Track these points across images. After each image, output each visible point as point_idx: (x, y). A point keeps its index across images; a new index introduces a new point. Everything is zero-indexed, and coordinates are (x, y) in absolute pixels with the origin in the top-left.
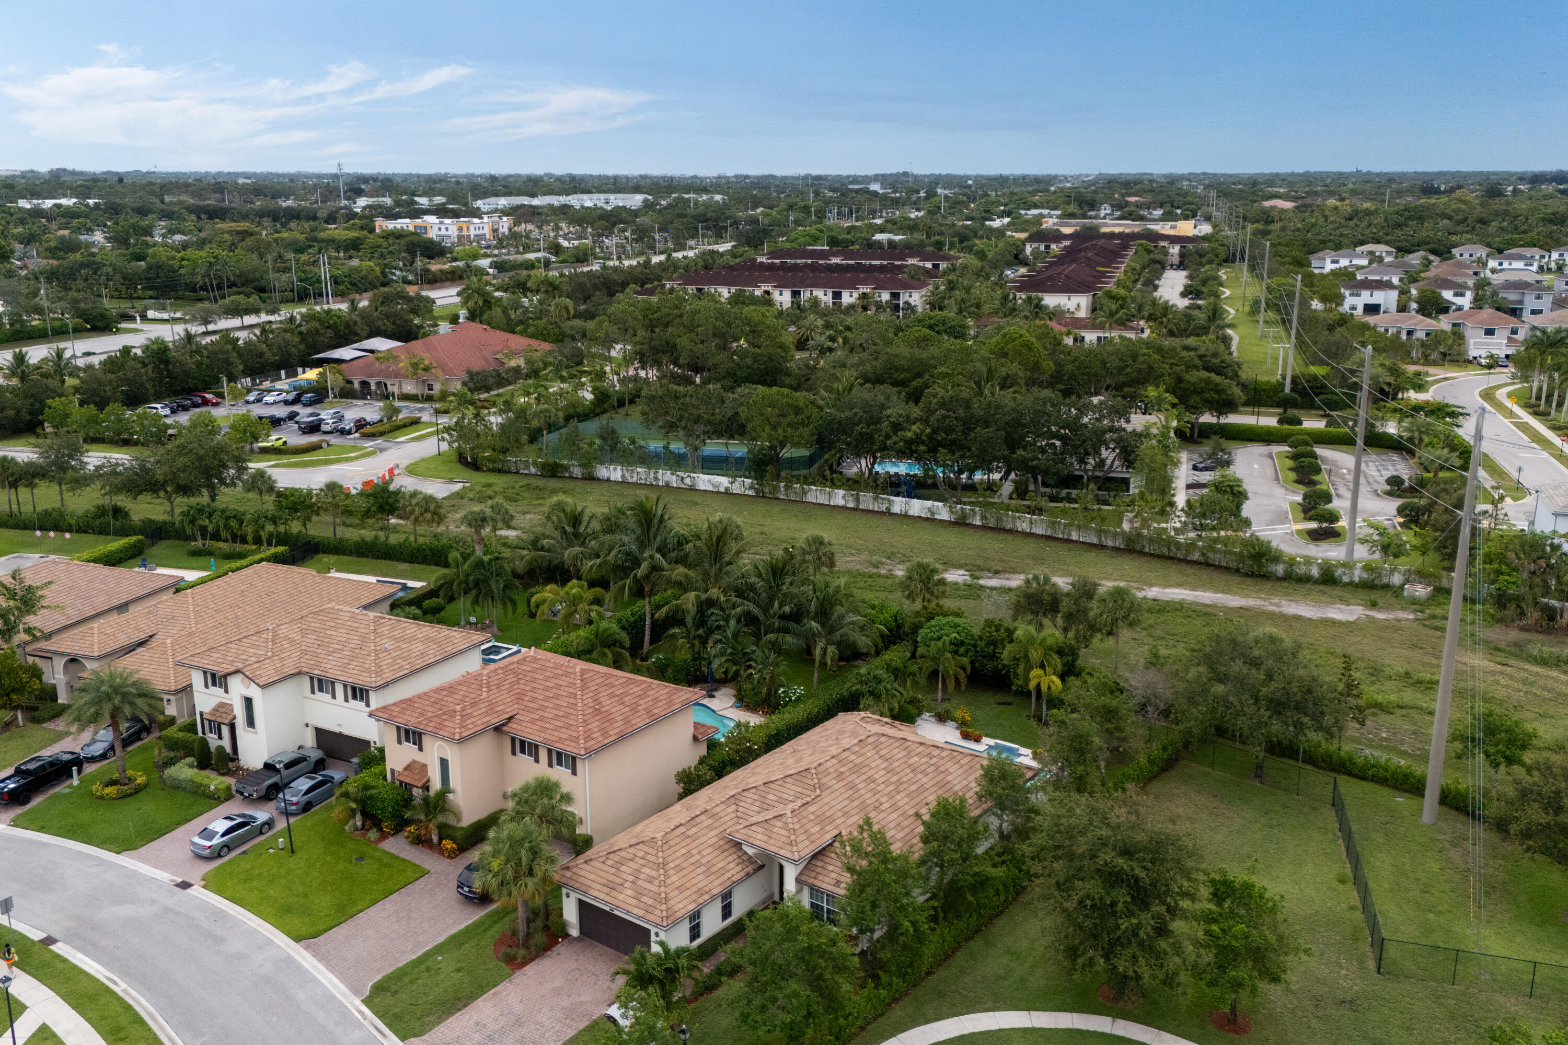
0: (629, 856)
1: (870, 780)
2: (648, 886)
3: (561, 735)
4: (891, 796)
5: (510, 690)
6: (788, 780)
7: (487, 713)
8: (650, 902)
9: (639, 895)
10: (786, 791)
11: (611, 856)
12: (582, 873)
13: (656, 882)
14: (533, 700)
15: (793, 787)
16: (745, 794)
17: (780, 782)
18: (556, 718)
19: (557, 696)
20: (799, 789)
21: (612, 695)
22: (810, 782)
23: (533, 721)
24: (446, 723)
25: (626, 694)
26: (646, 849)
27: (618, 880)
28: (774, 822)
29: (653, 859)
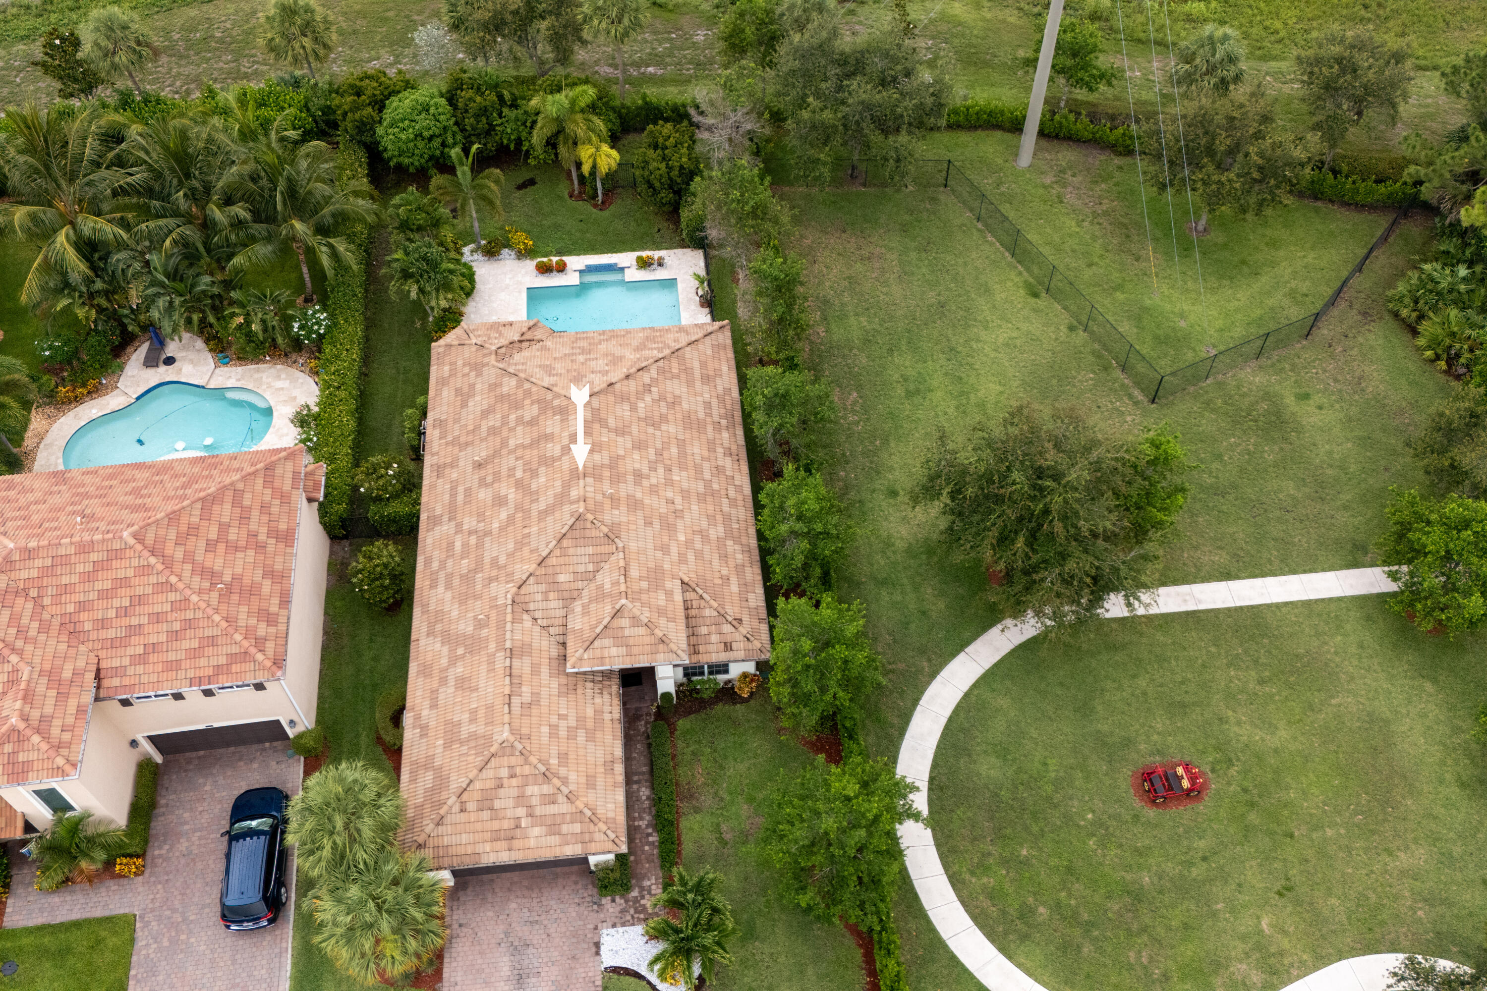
0: (491, 784)
1: (639, 476)
2: (552, 809)
3: (214, 662)
4: (669, 482)
5: (45, 628)
6: (565, 543)
7: (62, 697)
8: (577, 828)
9: (553, 827)
10: (575, 560)
11: (465, 797)
12: (446, 841)
13: (561, 798)
14: (102, 624)
15: (580, 551)
16: (524, 590)
17: (557, 552)
18: (175, 636)
19: (139, 600)
20: (590, 550)
21: (211, 546)
22: (594, 533)
23: (140, 659)
24: (22, 757)
25: (223, 528)
26: (505, 761)
27: (506, 824)
28: (616, 623)
29: (527, 770)
